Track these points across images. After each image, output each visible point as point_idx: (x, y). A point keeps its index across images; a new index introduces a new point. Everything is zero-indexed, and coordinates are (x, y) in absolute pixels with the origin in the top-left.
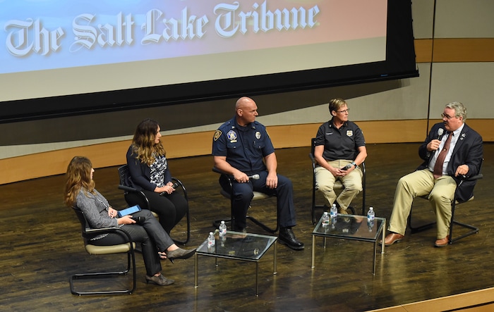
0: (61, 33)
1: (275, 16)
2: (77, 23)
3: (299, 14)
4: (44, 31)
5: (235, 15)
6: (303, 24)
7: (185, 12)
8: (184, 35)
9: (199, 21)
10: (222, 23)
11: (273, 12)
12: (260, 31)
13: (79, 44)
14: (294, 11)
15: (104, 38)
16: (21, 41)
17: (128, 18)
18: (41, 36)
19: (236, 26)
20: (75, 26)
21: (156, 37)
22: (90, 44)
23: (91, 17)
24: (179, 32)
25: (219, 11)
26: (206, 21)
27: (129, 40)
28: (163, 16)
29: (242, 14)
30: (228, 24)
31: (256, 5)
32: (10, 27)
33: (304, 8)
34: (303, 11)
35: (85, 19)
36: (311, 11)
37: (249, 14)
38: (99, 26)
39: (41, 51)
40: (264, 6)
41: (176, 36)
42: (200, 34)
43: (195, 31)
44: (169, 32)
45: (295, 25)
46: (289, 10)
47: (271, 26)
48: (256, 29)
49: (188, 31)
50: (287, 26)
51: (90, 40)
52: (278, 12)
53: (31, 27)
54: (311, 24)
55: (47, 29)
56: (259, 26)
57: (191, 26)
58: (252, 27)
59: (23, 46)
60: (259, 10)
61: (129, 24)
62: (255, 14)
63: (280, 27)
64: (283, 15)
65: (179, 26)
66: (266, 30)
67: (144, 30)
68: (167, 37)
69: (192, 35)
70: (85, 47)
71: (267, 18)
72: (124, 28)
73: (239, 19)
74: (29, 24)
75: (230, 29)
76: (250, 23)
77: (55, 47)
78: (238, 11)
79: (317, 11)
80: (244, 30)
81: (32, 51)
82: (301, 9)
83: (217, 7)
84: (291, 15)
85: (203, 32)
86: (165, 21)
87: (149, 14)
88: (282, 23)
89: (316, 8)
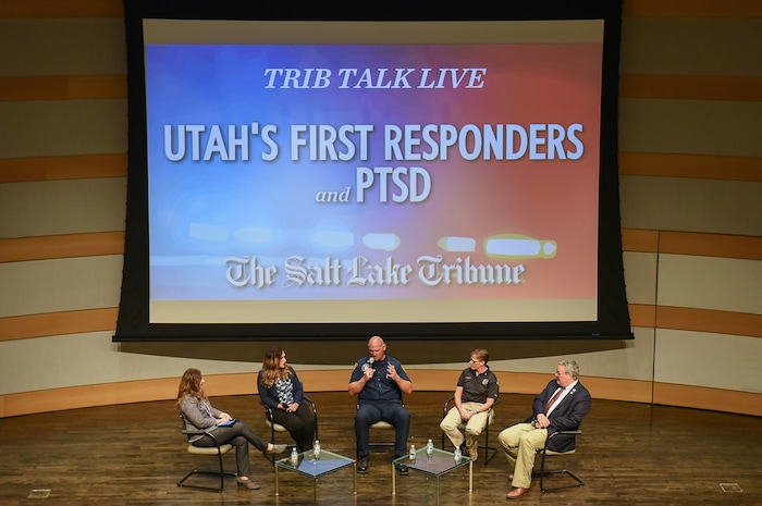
0: (275, 271)
1: (479, 271)
2: (289, 263)
3: (503, 271)
4: (259, 267)
5: (439, 267)
6: (508, 280)
7: (389, 260)
8: (389, 281)
9: (403, 270)
10: (426, 273)
11: (476, 267)
12: (464, 283)
13: (291, 281)
14: (499, 268)
15: (313, 278)
16: (239, 275)
17: (336, 262)
18: (257, 271)
19: (439, 276)
20: (287, 265)
21: (363, 281)
22: (300, 282)
23: (301, 259)
24: (384, 278)
25: (422, 262)
26: (410, 270)
27: (337, 281)
28: (368, 263)
29: (445, 266)
30: (432, 274)
31: (459, 260)
32: (229, 262)
33: (509, 266)
34: (508, 269)
35: (297, 261)
36: (516, 269)
37: (452, 267)
38: (309, 268)
39: (256, 284)
40: (467, 261)
41: (381, 281)
42: (404, 281)
43: (399, 278)
44: (374, 277)
45: (500, 280)
46: (493, 266)
47: (475, 280)
48: (460, 281)
49: (392, 278)
50: (492, 281)
51: (301, 278)
52: (482, 267)
53: (248, 264)
54: (516, 280)
55: (262, 266)
56: (463, 279)
57: (395, 273)
58: (456, 279)
59: (241, 279)
60: (462, 264)
61: (336, 267)
62: (459, 268)
63: (484, 281)
64: (487, 271)
65: (384, 272)
66: (470, 282)
67: (351, 273)
68: (373, 281)
69: (396, 282)
70: (296, 284)
71: (471, 272)
72: (331, 270)
73: (443, 271)
74: (247, 261)
75: (433, 279)
76: (454, 275)
77: (269, 282)
78: (441, 264)
79: (523, 269)
80: (448, 281)
81: (248, 284)
82: (506, 266)
83: (421, 259)
84: (495, 272)
85: (407, 279)
86: (370, 267)
87: (355, 260)
88: (486, 277)
89: (521, 266)
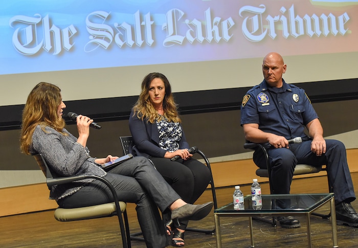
0: (74, 31)
1: (305, 22)
2: (91, 21)
3: (329, 20)
4: (54, 28)
5: (262, 18)
6: (335, 32)
7: (208, 12)
8: (210, 38)
9: (225, 24)
10: (249, 27)
11: (302, 17)
12: (290, 37)
13: (95, 44)
14: (323, 17)
15: (122, 38)
16: (29, 38)
17: (147, 17)
18: (52, 33)
19: (264, 30)
20: (89, 24)
21: (180, 39)
22: (107, 44)
23: (106, 15)
24: (204, 34)
25: (245, 13)
26: (232, 24)
27: (150, 41)
28: (185, 17)
29: (269, 18)
30: (256, 27)
31: (283, 9)
32: (16, 23)
33: (334, 14)
34: (333, 18)
35: (99, 17)
36: (341, 18)
37: (277, 18)
38: (116, 25)
39: (52, 50)
40: (292, 10)
41: (201, 38)
42: (227, 37)
43: (221, 34)
44: (193, 34)
45: (326, 32)
46: (319, 16)
47: (302, 33)
48: (286, 35)
49: (213, 33)
50: (319, 33)
51: (107, 39)
52: (307, 17)
53: (40, 24)
54: (343, 31)
55: (58, 27)
56: (289, 31)
57: (216, 28)
58: (282, 32)
59: (32, 45)
60: (287, 14)
61: (148, 24)
62: (284, 19)
63: (310, 33)
64: (312, 21)
65: (204, 28)
66: (297, 35)
67: (166, 30)
68: (191, 39)
69: (218, 38)
70: (102, 47)
71: (297, 23)
72: (143, 28)
73: (267, 23)
74: (37, 21)
75: (258, 33)
76: (279, 28)
77: (68, 46)
78: (265, 14)
79: (347, 18)
80: (273, 35)
81: (42, 50)
82: (331, 15)
83: (242, 10)
84: (321, 21)
85: (229, 34)
86: (187, 21)
87: (170, 13)
88: (313, 29)
89: (346, 15)
